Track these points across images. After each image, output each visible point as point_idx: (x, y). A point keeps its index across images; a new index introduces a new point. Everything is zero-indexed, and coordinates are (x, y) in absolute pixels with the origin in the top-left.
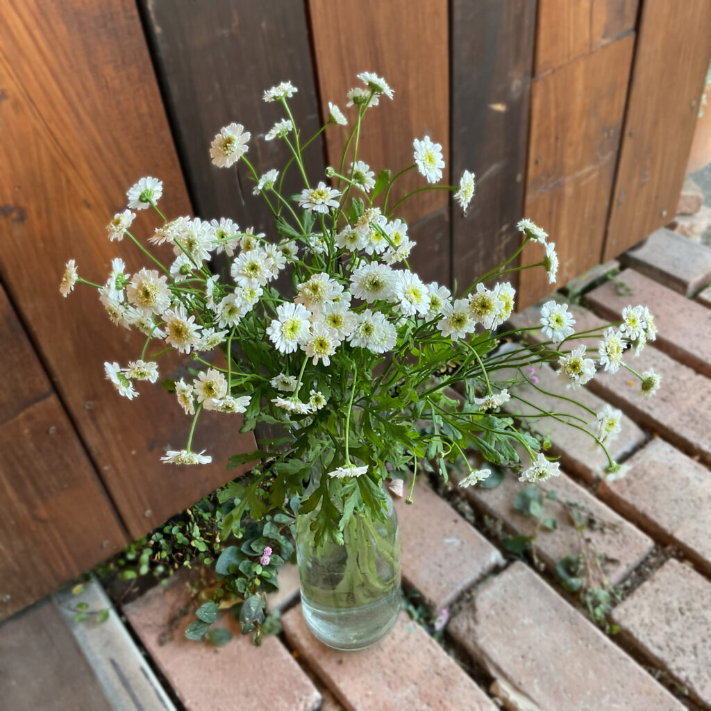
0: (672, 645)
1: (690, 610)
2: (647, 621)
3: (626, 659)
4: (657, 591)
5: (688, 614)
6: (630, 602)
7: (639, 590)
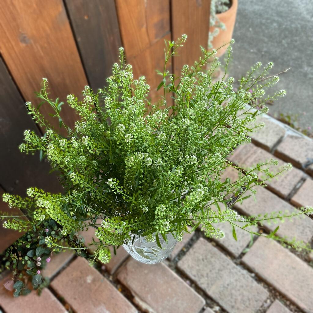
0: (199, 274)
1: (206, 259)
2: (190, 265)
3: (182, 283)
4: (195, 252)
5: (205, 261)
6: (184, 258)
7: (188, 253)
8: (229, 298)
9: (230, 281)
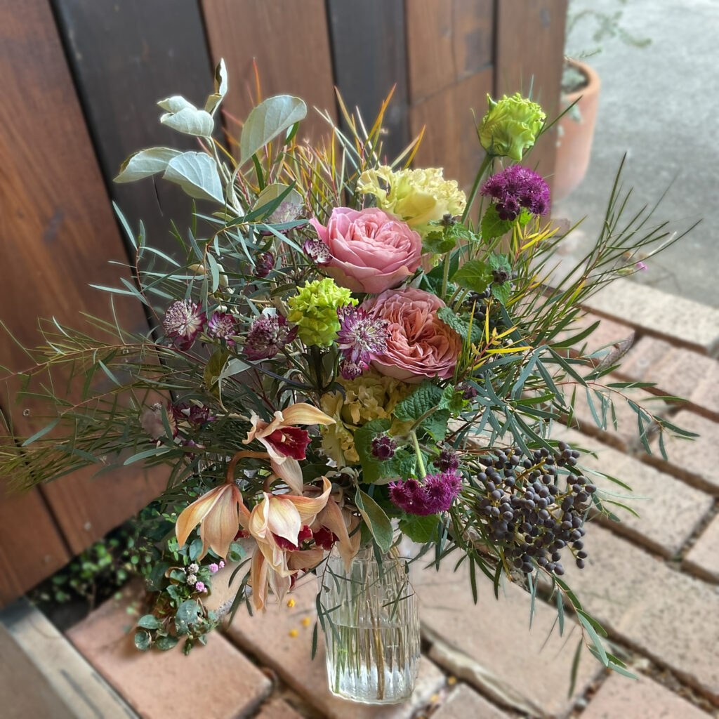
1: (599, 560)
8: (670, 638)
9: (666, 603)
